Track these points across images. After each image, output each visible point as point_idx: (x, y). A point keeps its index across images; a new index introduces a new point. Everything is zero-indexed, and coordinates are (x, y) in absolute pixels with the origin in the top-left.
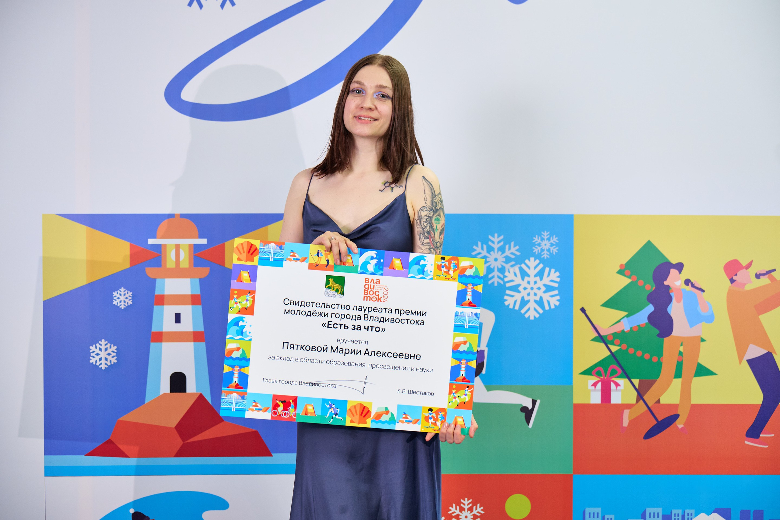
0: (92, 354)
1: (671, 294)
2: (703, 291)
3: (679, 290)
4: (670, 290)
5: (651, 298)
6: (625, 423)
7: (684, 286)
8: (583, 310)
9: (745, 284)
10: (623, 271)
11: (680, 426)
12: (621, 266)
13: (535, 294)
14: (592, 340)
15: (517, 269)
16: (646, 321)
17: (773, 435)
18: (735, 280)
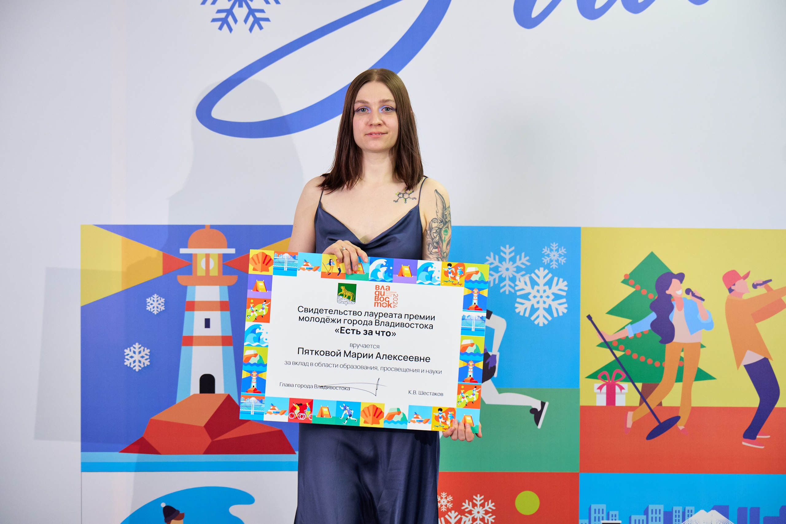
0: (126, 357)
1: (673, 303)
2: (703, 300)
3: (680, 299)
4: (672, 299)
5: (654, 307)
6: (629, 424)
7: (685, 295)
8: (589, 317)
9: (742, 294)
10: (628, 280)
11: (681, 427)
12: (626, 276)
13: (544, 302)
14: (598, 346)
15: (527, 278)
16: (649, 328)
17: (769, 437)
18: (733, 290)
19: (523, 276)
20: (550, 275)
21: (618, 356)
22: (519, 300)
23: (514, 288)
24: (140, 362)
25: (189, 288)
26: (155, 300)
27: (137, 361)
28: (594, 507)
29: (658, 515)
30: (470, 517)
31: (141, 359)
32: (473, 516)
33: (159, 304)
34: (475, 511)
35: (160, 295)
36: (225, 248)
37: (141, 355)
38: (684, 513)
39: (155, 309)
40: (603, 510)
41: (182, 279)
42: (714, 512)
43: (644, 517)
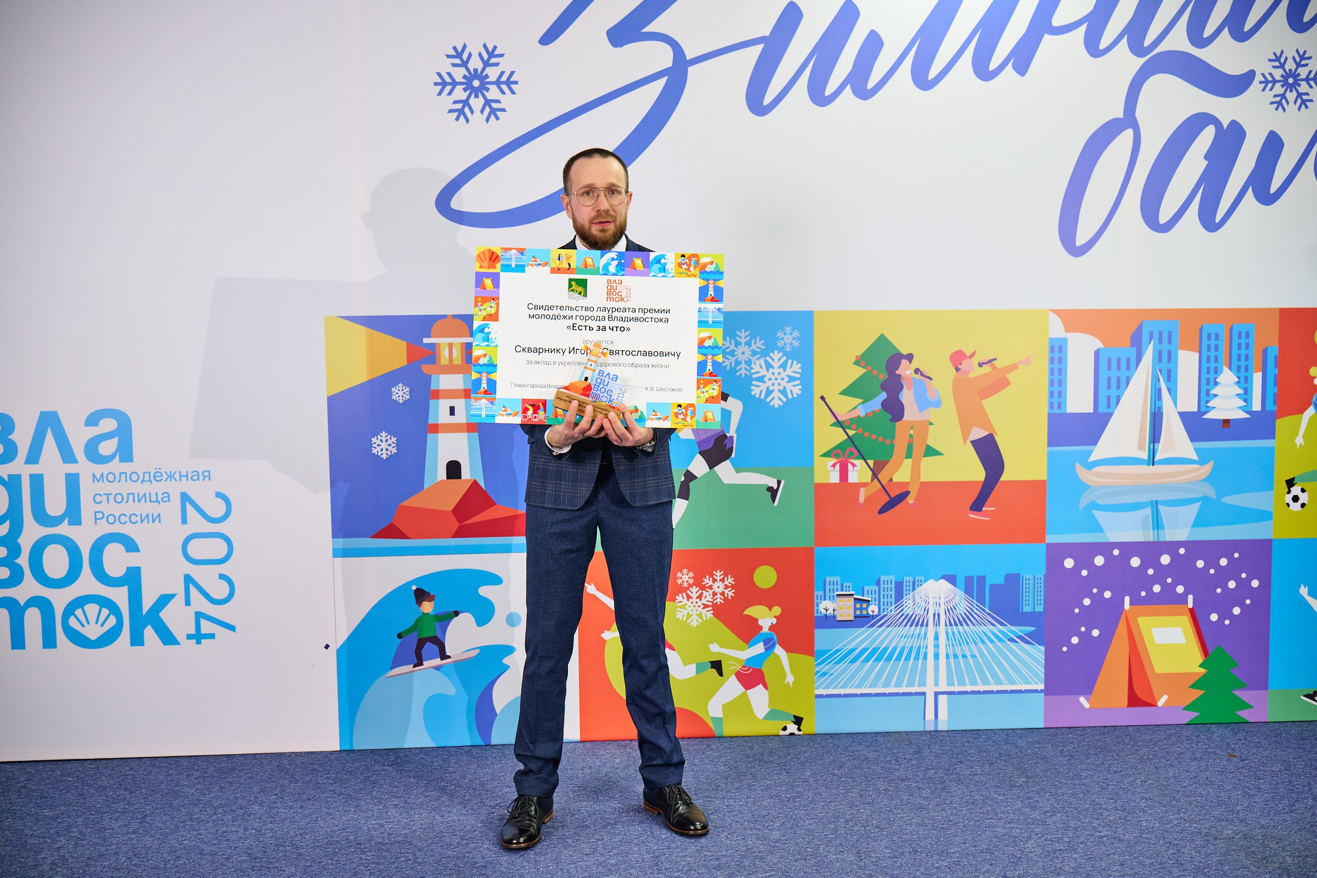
0: (374, 445)
1: (903, 382)
2: (931, 379)
3: (909, 378)
4: (901, 379)
5: (884, 386)
6: (862, 500)
7: (914, 375)
8: (823, 398)
9: (968, 373)
10: (859, 362)
11: (911, 502)
12: (857, 357)
13: (779, 384)
14: (831, 425)
15: (762, 361)
16: (880, 407)
17: (994, 508)
18: (960, 369)
19: (758, 359)
20: (784, 358)
21: (850, 435)
22: (754, 382)
23: (749, 371)
24: (387, 450)
25: (434, 377)
26: (400, 389)
27: (384, 449)
28: (828, 579)
29: (889, 586)
30: (711, 592)
31: (388, 447)
32: (713, 590)
33: (404, 393)
34: (715, 586)
35: (405, 384)
36: (467, 337)
37: (388, 443)
38: (914, 583)
39: (401, 398)
40: (837, 582)
41: (426, 368)
42: (943, 581)
43: (877, 588)
